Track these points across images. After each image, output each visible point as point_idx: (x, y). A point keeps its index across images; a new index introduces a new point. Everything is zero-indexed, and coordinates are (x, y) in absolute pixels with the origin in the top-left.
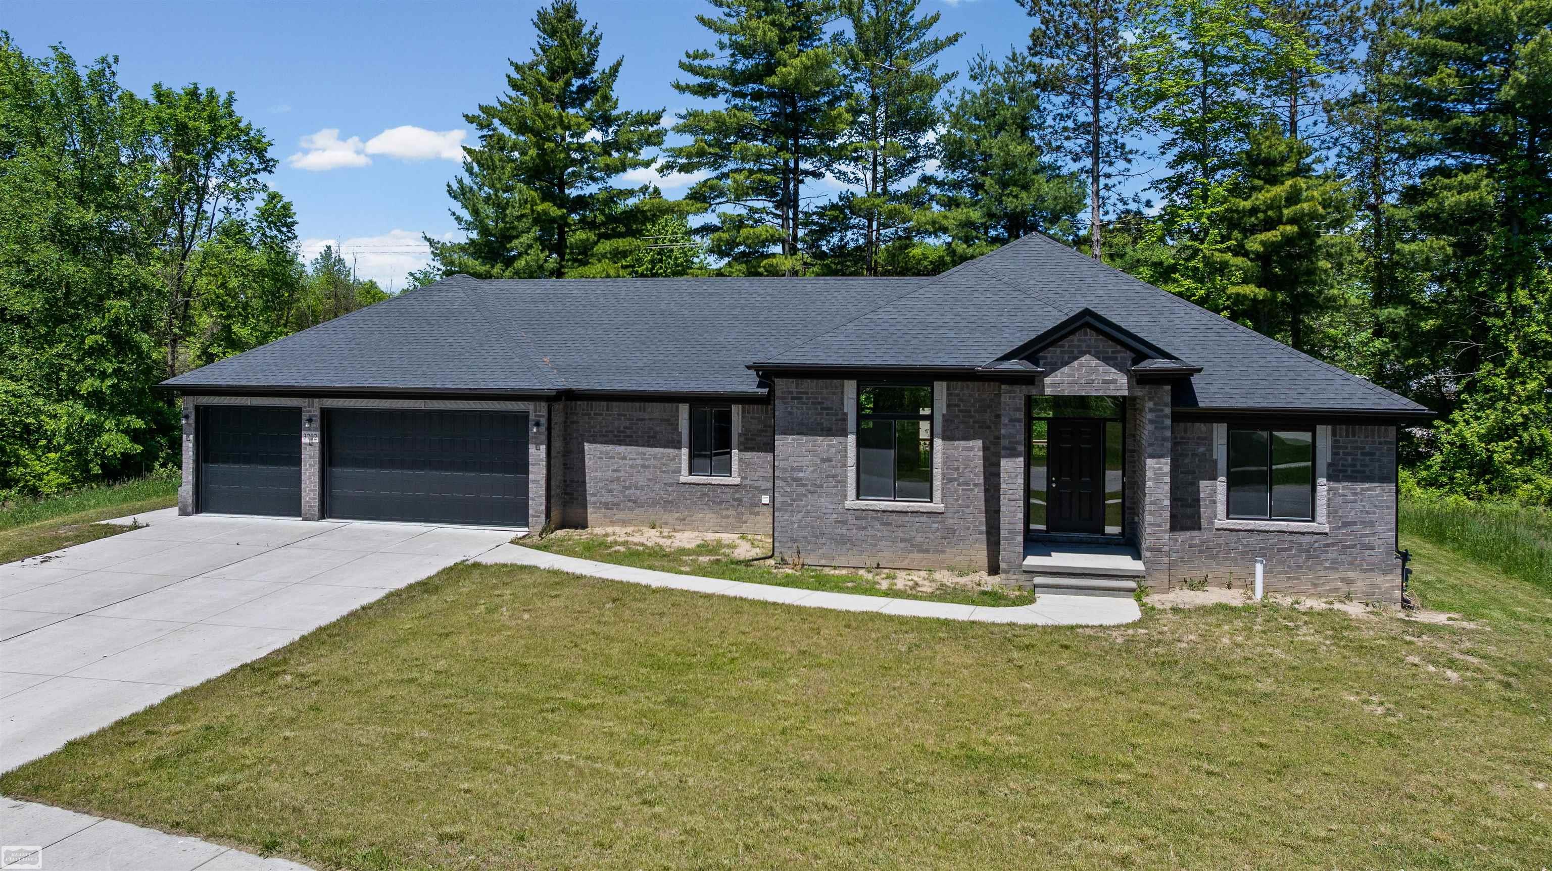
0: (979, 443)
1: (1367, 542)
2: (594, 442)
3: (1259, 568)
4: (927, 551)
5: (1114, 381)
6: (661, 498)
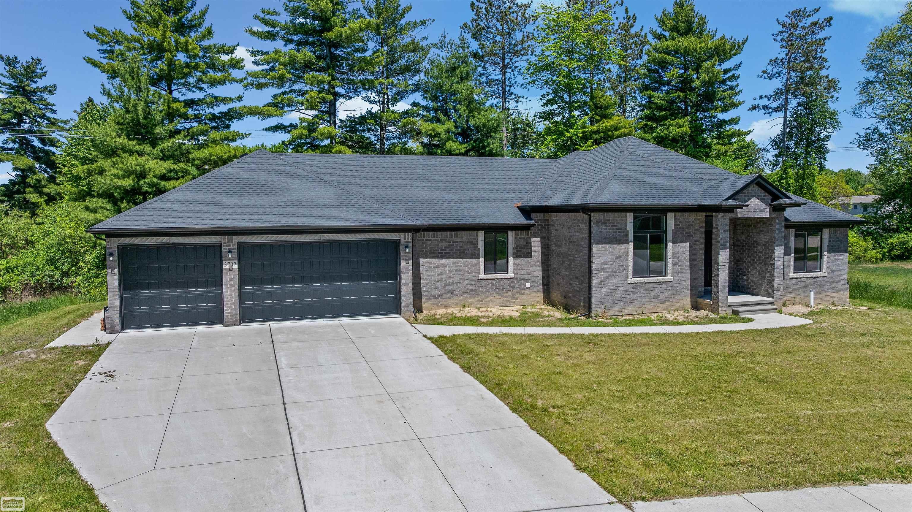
0: (688, 244)
1: (839, 279)
2: (426, 257)
3: (812, 294)
4: (665, 302)
5: (762, 210)
6: (468, 289)
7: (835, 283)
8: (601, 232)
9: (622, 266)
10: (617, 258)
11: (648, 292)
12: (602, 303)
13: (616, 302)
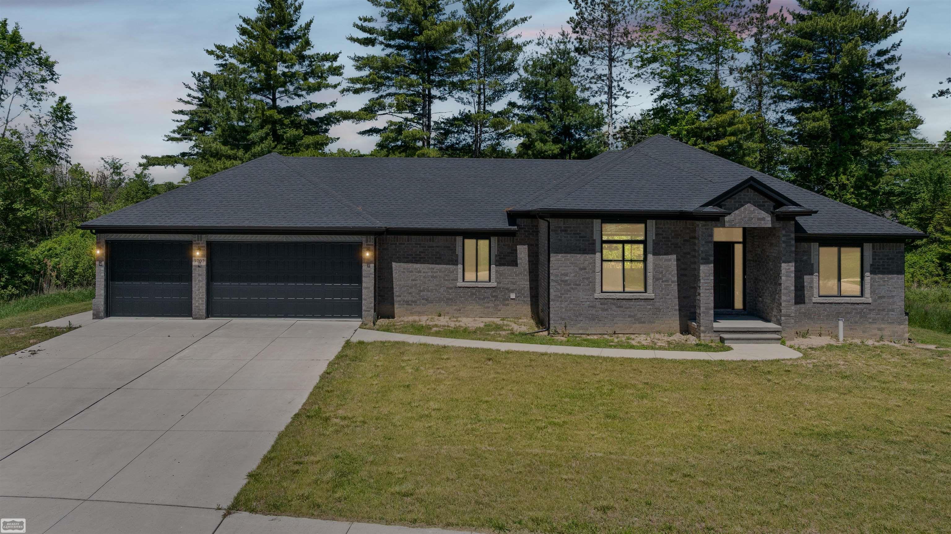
0: (674, 257)
1: (890, 307)
2: (400, 261)
3: (841, 324)
4: (644, 322)
5: (763, 219)
6: (445, 297)
7: (884, 313)
8: (560, 240)
9: (588, 278)
10: (581, 269)
11: (621, 309)
12: (563, 319)
13: (581, 318)
